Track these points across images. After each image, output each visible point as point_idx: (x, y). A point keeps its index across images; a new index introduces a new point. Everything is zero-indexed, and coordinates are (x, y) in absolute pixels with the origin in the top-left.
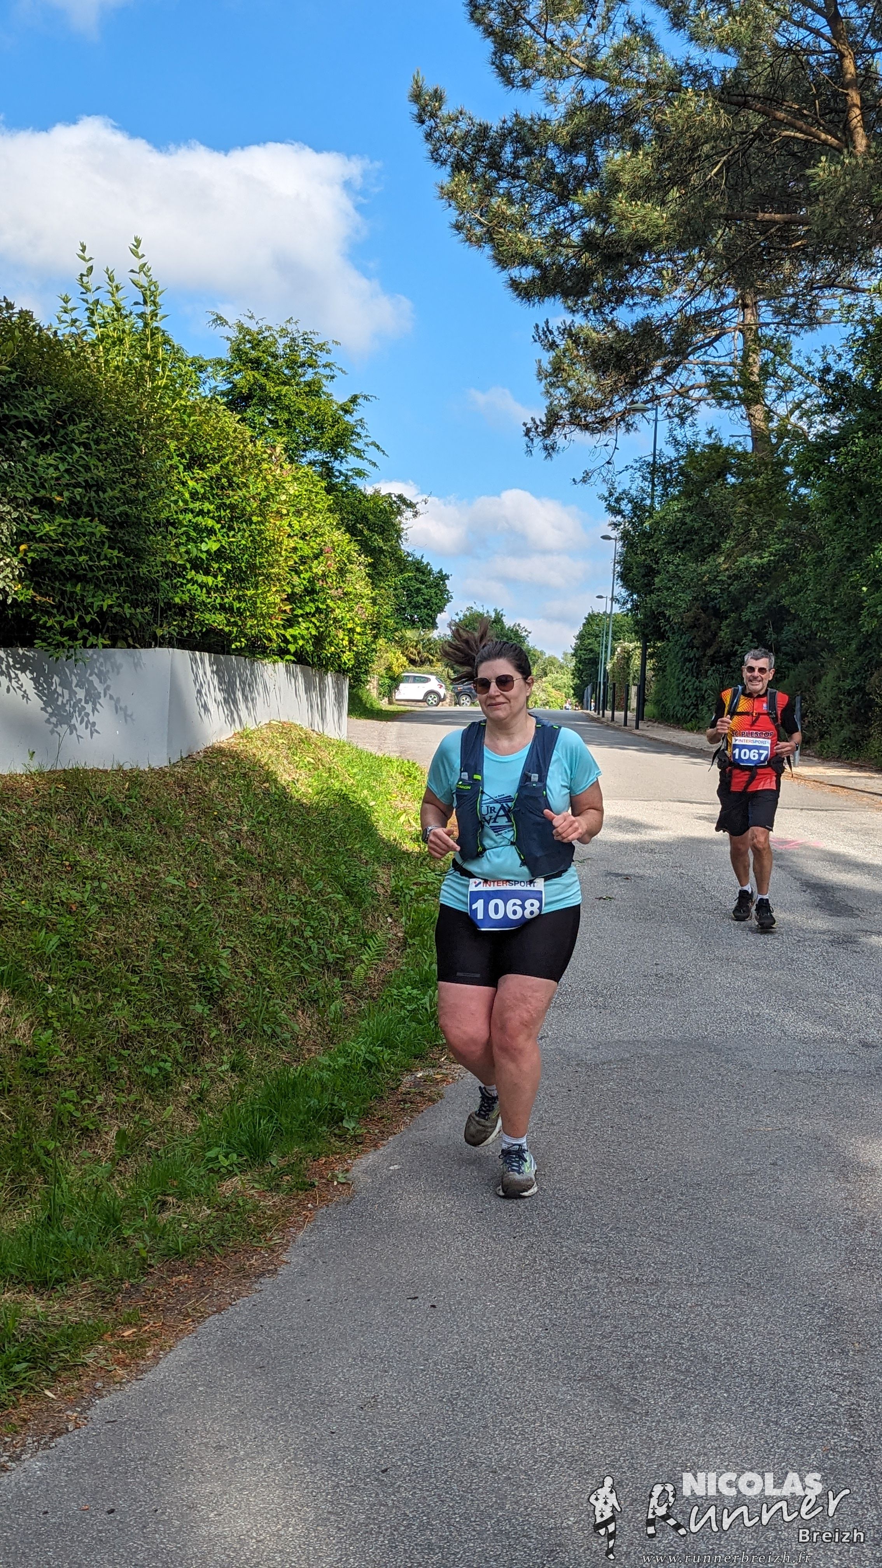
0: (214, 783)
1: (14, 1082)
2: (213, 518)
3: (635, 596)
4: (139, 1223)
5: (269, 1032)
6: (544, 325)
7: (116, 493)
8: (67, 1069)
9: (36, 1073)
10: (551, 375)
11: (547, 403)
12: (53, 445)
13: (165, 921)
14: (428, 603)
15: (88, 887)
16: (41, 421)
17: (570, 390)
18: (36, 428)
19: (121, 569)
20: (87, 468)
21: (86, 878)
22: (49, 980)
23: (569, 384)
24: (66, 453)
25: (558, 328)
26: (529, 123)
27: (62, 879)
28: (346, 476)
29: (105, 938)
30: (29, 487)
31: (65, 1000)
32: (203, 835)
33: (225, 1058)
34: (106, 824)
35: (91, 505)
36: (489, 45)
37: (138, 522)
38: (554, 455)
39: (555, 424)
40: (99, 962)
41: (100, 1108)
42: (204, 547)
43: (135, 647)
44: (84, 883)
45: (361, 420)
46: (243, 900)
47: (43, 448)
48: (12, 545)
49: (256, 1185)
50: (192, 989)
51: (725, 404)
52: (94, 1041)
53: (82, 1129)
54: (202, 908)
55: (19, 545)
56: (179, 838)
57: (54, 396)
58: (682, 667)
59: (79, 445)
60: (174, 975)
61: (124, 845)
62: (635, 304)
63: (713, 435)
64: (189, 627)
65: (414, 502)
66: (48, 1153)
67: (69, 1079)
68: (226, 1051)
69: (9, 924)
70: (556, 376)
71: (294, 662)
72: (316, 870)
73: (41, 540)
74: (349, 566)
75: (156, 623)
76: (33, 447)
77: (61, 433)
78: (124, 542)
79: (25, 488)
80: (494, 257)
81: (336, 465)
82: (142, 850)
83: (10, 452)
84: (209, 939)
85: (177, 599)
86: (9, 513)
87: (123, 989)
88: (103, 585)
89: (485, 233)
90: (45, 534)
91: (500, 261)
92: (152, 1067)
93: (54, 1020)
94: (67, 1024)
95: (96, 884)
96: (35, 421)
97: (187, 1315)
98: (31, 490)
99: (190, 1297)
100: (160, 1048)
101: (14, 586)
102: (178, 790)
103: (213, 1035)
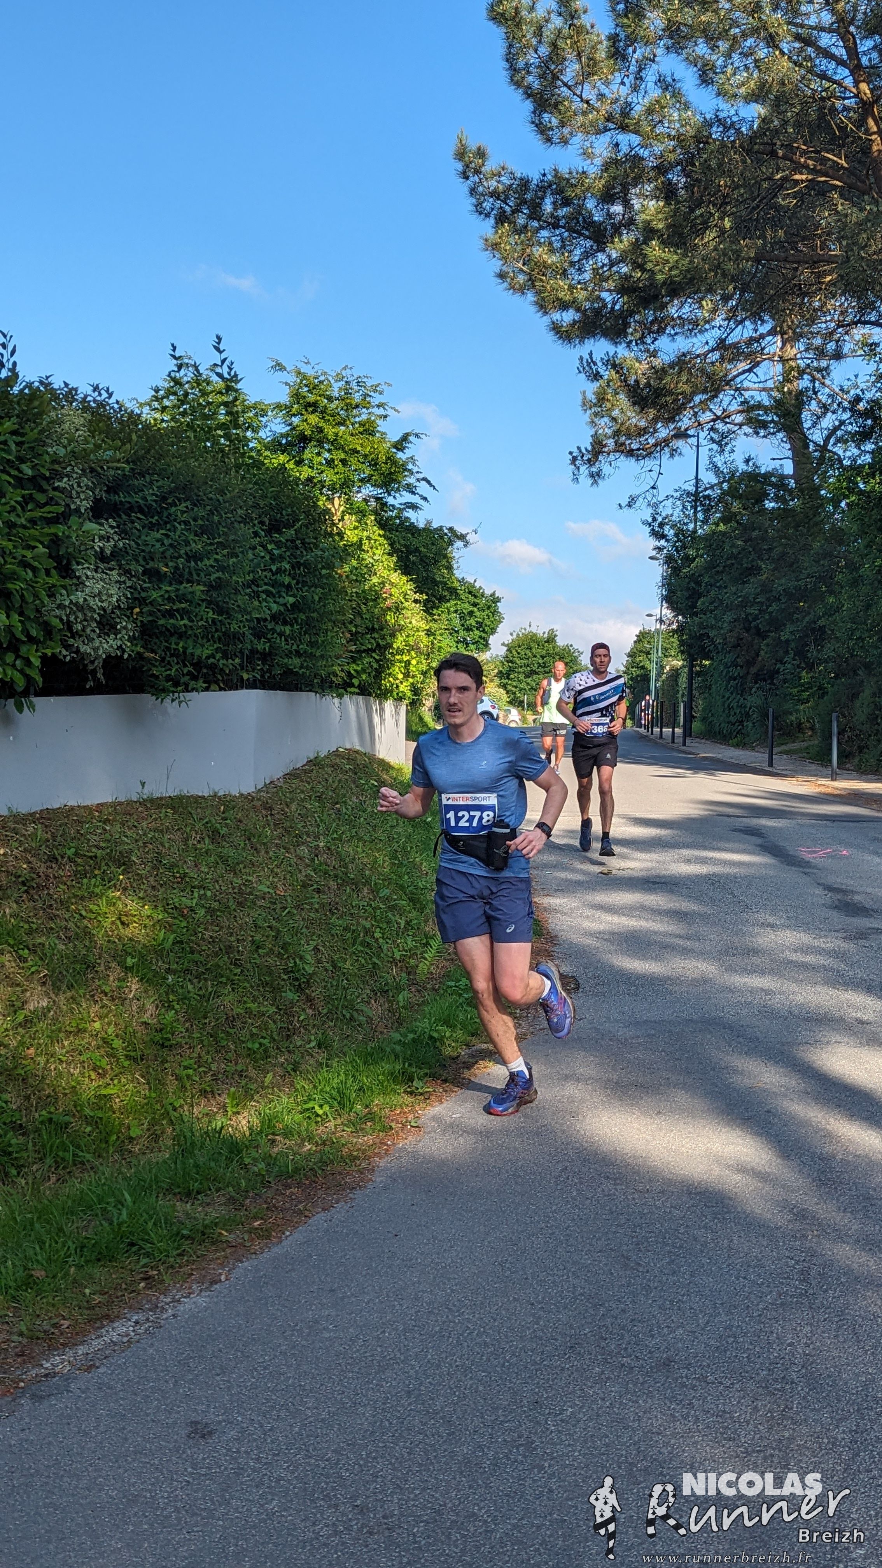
0: (293, 807)
1: (146, 1052)
2: (289, 574)
3: (680, 618)
4: (254, 1154)
5: (348, 1016)
6: (588, 357)
7: (211, 562)
8: (186, 1043)
9: (163, 1046)
10: (595, 405)
11: (592, 432)
12: (159, 524)
13: (260, 923)
14: (480, 625)
15: (196, 895)
16: (150, 504)
17: (614, 419)
18: (147, 511)
19: (216, 625)
20: (187, 543)
21: (194, 887)
22: (168, 971)
23: (613, 414)
24: (169, 530)
25: (602, 359)
26: (567, 176)
27: (175, 889)
28: (401, 510)
29: (211, 937)
30: (140, 559)
31: (182, 987)
32: (288, 851)
33: (312, 1038)
34: (207, 842)
35: (190, 573)
36: (528, 106)
37: (228, 583)
38: (600, 482)
39: (600, 452)
40: (208, 956)
41: (212, 1075)
42: (281, 601)
43: (225, 690)
44: (192, 892)
45: (412, 458)
46: (322, 905)
47: (152, 527)
48: (127, 609)
49: (345, 1128)
50: (284, 980)
51: (762, 432)
52: (207, 1021)
53: (200, 1091)
54: (289, 912)
55: (132, 608)
56: (267, 853)
57: (160, 484)
58: (727, 686)
59: (180, 523)
60: (268, 967)
61: (224, 859)
62: (676, 334)
63: (751, 464)
64: (269, 671)
65: (464, 533)
66: (175, 1110)
67: (188, 1051)
68: (313, 1032)
70: (601, 406)
71: (358, 694)
72: (383, 880)
73: (150, 603)
74: (406, 604)
75: (242, 669)
76: (143, 527)
77: (165, 514)
78: (217, 602)
79: (138, 561)
80: (536, 303)
81: (390, 500)
82: (238, 864)
83: (125, 532)
84: (295, 938)
85: (260, 647)
86: (124, 582)
87: (228, 979)
88: (200, 641)
89: (528, 281)
90: (154, 600)
91: (542, 307)
92: (254, 1043)
93: (175, 1003)
94: (185, 1006)
95: (202, 892)
96: (145, 505)
97: (300, 1213)
98: (142, 562)
99: (301, 1202)
100: (259, 1027)
101: (129, 644)
102: (264, 812)
103: (302, 1018)
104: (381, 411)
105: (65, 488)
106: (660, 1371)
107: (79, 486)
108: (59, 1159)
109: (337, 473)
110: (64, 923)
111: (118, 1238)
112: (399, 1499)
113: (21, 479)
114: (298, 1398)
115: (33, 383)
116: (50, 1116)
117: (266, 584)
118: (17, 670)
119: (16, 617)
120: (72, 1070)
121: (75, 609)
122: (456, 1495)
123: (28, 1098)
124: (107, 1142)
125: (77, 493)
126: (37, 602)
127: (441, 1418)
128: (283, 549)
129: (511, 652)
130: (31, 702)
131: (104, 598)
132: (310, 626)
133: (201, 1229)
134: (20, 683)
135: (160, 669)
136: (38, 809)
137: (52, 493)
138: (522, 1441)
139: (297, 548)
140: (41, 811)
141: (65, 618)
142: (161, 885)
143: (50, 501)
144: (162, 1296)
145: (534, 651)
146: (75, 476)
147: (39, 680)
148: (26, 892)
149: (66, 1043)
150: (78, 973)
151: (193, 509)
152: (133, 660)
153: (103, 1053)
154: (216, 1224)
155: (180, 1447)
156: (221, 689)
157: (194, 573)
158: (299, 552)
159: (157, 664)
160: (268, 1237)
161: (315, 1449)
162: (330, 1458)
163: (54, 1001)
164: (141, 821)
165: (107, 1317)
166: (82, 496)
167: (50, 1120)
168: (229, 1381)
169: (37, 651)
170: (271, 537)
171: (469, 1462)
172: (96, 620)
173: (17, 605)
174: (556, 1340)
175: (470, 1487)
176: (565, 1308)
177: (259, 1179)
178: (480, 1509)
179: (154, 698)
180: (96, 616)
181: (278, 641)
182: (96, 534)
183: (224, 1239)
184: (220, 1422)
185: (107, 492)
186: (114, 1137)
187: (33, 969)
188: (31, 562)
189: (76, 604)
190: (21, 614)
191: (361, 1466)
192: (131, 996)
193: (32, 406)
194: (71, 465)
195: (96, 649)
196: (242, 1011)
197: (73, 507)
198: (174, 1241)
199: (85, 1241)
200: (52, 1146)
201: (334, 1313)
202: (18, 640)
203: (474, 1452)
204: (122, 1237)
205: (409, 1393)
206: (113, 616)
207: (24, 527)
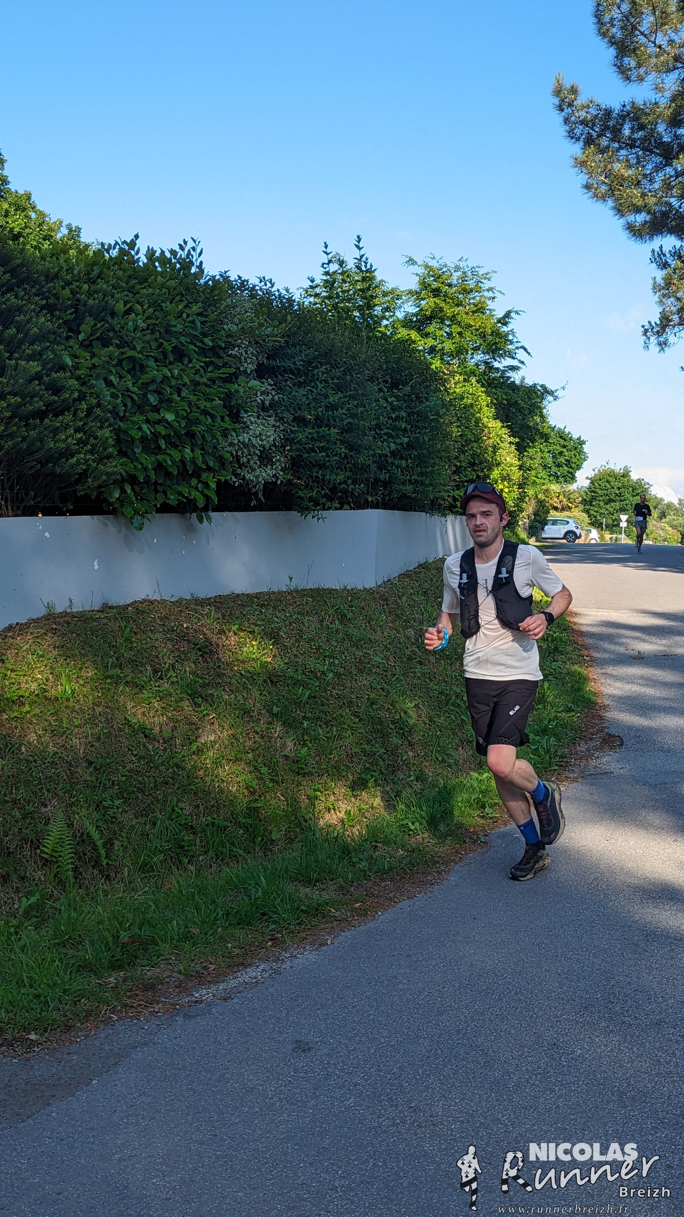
0: (404, 599)
1: (285, 778)
2: (406, 421)
4: (361, 856)
5: (440, 758)
6: (659, 250)
7: (344, 411)
9: (298, 773)
10: (663, 288)
11: (661, 310)
12: (306, 382)
13: (374, 685)
14: (568, 463)
15: (327, 662)
16: (299, 369)
17: (679, 299)
18: (296, 373)
19: (347, 459)
20: (326, 396)
21: (326, 657)
22: (304, 718)
23: (679, 295)
24: (313, 387)
25: (670, 251)
26: (642, 107)
27: (311, 657)
28: (504, 372)
29: (337, 694)
30: (291, 410)
31: (314, 730)
32: (398, 631)
33: (412, 773)
34: (337, 623)
35: (329, 420)
36: (612, 52)
37: (357, 427)
38: (666, 349)
39: (667, 326)
40: (334, 708)
41: (335, 797)
42: (398, 441)
43: (354, 509)
44: (325, 660)
45: (512, 330)
46: (424, 674)
47: (300, 385)
48: (281, 447)
49: (431, 840)
50: (391, 728)
52: (332, 757)
53: (325, 808)
54: (397, 678)
55: (285, 447)
56: (383, 633)
57: (307, 352)
59: (321, 382)
60: (380, 719)
61: (348, 637)
64: (389, 495)
65: (553, 390)
66: (306, 821)
68: (413, 769)
69: (281, 683)
70: (668, 289)
73: (298, 442)
74: (502, 445)
75: (368, 493)
76: (294, 385)
77: (310, 375)
78: (349, 442)
79: (289, 411)
80: (614, 208)
81: (496, 365)
82: (360, 640)
83: (280, 388)
84: (401, 698)
85: (382, 477)
86: (279, 427)
87: (349, 726)
88: (335, 470)
89: (608, 191)
90: (301, 440)
91: (620, 211)
92: (367, 775)
93: (308, 742)
94: (315, 745)
95: (332, 660)
96: (295, 368)
97: (391, 899)
98: (292, 411)
99: (392, 892)
100: (371, 763)
101: (281, 473)
102: (382, 602)
103: (404, 758)
104: (490, 294)
105: (236, 355)
106: (652, 1028)
107: (246, 353)
108: (218, 853)
109: (454, 343)
110: (228, 680)
111: (254, 909)
112: (443, 1105)
113: (204, 349)
114: (376, 1029)
115: (215, 276)
116: (212, 821)
117: (387, 428)
118: (198, 491)
119: (198, 452)
120: (230, 788)
121: (242, 446)
122: (486, 1105)
123: (197, 806)
124: (254, 842)
125: (245, 359)
126: (215, 441)
127: (480, 1050)
128: (402, 402)
129: (594, 484)
130: (208, 515)
131: (264, 438)
132: (421, 461)
133: (315, 905)
134: (201, 503)
135: (304, 492)
136: (213, 595)
137: (226, 359)
138: (540, 1071)
139: (412, 401)
140: (215, 597)
141: (234, 453)
142: (301, 654)
143: (225, 365)
144: (284, 952)
145: (612, 483)
146: (243, 346)
147: (216, 499)
148: (201, 655)
149: (227, 768)
150: (238, 717)
151: (331, 370)
152: (285, 485)
153: (254, 776)
154: (327, 904)
155: (286, 1057)
156: (351, 508)
157: (331, 419)
158: (413, 404)
159: (303, 488)
160: (366, 915)
161: (384, 1066)
162: (395, 1073)
163: (219, 737)
164: (288, 606)
165: (243, 964)
166: (249, 361)
167: (213, 824)
168: (327, 1014)
169: (213, 478)
170: (393, 392)
171: (498, 1083)
172: (258, 455)
173: (199, 443)
174: (575, 1001)
175: (497, 1100)
176: (584, 979)
177: (362, 874)
178: (503, 1116)
179: (300, 514)
180: (257, 452)
181: (396, 472)
182: (258, 390)
183: (332, 914)
184: (317, 1042)
185: (267, 358)
186: (260, 839)
187: (205, 712)
188: (210, 411)
189: (243, 443)
190: (203, 449)
191: (417, 1079)
192: (276, 735)
193: (213, 294)
194: (240, 338)
195: (257, 477)
196: (358, 751)
197: (242, 369)
198: (295, 914)
199: (230, 910)
200: (213, 843)
201: (408, 972)
202: (200, 469)
203: (503, 1076)
204: (257, 908)
205: (458, 1032)
206: (270, 451)
207: (206, 385)
